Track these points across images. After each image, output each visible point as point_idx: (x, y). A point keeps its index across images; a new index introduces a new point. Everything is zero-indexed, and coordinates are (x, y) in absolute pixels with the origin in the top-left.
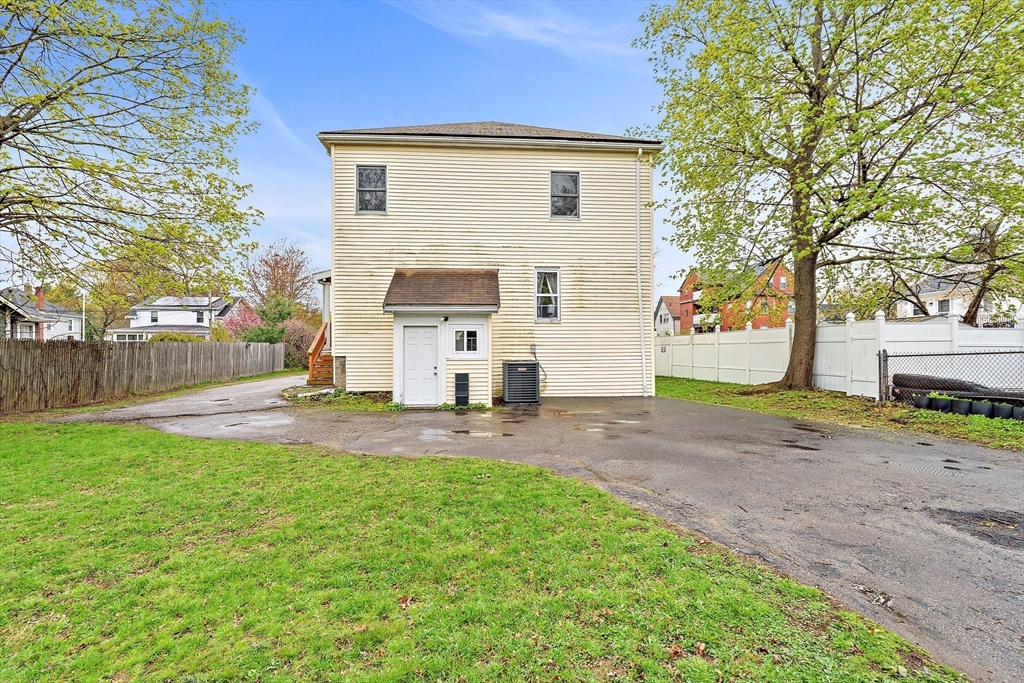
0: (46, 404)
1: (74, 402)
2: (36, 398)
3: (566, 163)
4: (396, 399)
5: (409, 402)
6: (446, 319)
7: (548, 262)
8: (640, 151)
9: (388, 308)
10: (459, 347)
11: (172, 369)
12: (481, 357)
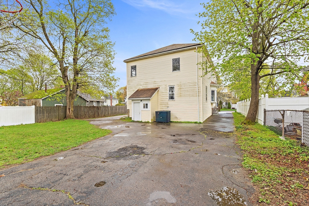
0: (89, 117)
1: (94, 117)
2: (88, 116)
3: (176, 56)
4: (132, 119)
5: (136, 120)
6: (141, 101)
7: (172, 84)
8: (197, 48)
9: (129, 99)
10: (144, 107)
11: (114, 111)
12: (149, 110)
